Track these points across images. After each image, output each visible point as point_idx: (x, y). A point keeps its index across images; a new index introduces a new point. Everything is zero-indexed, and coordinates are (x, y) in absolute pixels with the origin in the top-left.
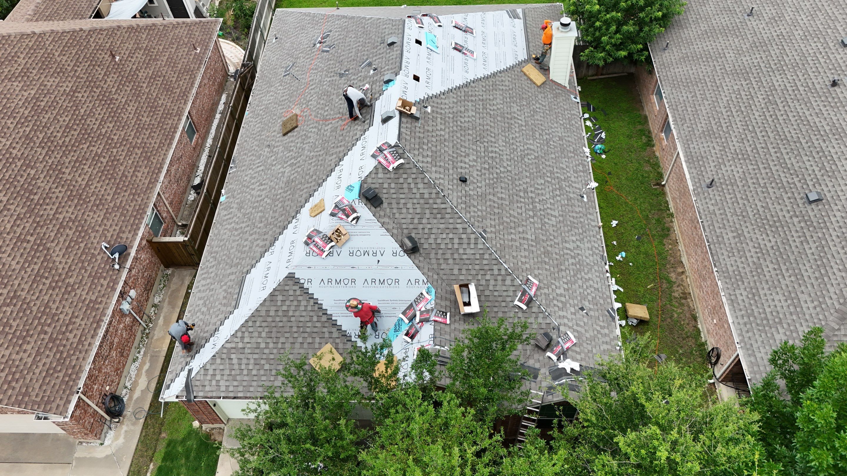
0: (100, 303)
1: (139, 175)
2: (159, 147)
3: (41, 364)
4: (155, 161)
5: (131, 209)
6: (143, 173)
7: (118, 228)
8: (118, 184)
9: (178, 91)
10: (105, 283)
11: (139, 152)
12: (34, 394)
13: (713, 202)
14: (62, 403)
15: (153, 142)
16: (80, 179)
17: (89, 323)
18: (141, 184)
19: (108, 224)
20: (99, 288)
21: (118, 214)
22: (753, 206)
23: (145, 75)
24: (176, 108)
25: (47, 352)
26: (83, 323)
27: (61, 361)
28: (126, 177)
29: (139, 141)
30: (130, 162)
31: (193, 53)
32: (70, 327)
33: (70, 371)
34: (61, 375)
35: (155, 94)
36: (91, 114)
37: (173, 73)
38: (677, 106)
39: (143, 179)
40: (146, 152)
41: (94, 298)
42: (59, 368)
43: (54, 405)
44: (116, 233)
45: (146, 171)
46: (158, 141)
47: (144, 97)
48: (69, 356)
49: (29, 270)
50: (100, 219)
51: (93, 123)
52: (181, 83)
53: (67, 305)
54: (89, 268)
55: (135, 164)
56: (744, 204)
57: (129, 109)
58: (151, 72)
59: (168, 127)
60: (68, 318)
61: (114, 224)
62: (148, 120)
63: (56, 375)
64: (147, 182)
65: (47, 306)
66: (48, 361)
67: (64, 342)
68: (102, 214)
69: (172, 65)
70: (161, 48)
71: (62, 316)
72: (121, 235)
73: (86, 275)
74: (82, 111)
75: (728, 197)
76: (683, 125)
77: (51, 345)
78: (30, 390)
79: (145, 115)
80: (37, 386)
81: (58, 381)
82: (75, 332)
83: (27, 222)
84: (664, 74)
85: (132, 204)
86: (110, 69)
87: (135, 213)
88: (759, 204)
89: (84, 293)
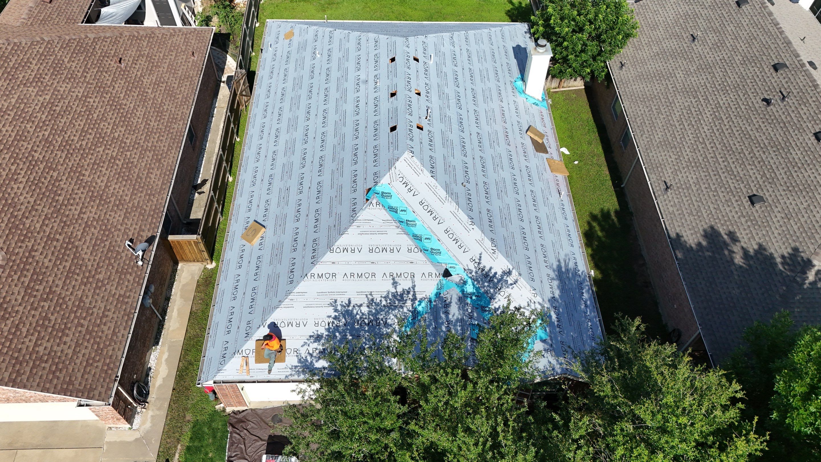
0: (129, 297)
1: (153, 176)
2: (168, 149)
3: (80, 355)
4: (165, 164)
5: (148, 209)
6: (156, 175)
7: (138, 227)
8: (134, 185)
9: (180, 96)
10: (131, 279)
11: (150, 155)
12: (76, 383)
13: (672, 203)
14: (103, 390)
15: (162, 145)
16: (99, 181)
17: (120, 316)
18: (154, 185)
19: (129, 223)
20: (126, 283)
21: (137, 214)
22: (706, 208)
23: (149, 81)
24: (180, 113)
25: (86, 344)
26: (115, 316)
27: (99, 351)
28: (141, 179)
29: (150, 145)
30: (143, 164)
31: (191, 60)
32: (104, 320)
33: (108, 361)
34: (100, 364)
35: (159, 100)
36: (103, 118)
37: (174, 79)
38: (636, 119)
39: (156, 180)
40: (157, 155)
41: (122, 293)
42: (97, 358)
43: (96, 393)
44: (136, 232)
45: (158, 173)
46: (167, 145)
47: (150, 103)
48: (106, 346)
49: (61, 267)
50: (121, 219)
51: (106, 127)
52: (183, 89)
53: (99, 299)
54: (116, 265)
55: (148, 166)
56: (699, 206)
57: (138, 114)
58: (154, 79)
59: (175, 131)
60: (101, 311)
61: (134, 223)
62: (156, 124)
63: (96, 365)
64: (160, 183)
65: (81, 300)
66: (87, 351)
67: (100, 334)
68: (122, 214)
69: (173, 71)
70: (161, 55)
71: (95, 310)
72: (141, 233)
73: (114, 271)
74: (95, 116)
75: (685, 199)
76: (642, 136)
77: (88, 337)
78: (74, 379)
79: (153, 120)
80: (79, 375)
81: (98, 370)
82: (109, 324)
83: (55, 222)
84: (623, 90)
85: (149, 205)
86: (117, 76)
87: (152, 213)
88: (711, 206)
89: (113, 288)
